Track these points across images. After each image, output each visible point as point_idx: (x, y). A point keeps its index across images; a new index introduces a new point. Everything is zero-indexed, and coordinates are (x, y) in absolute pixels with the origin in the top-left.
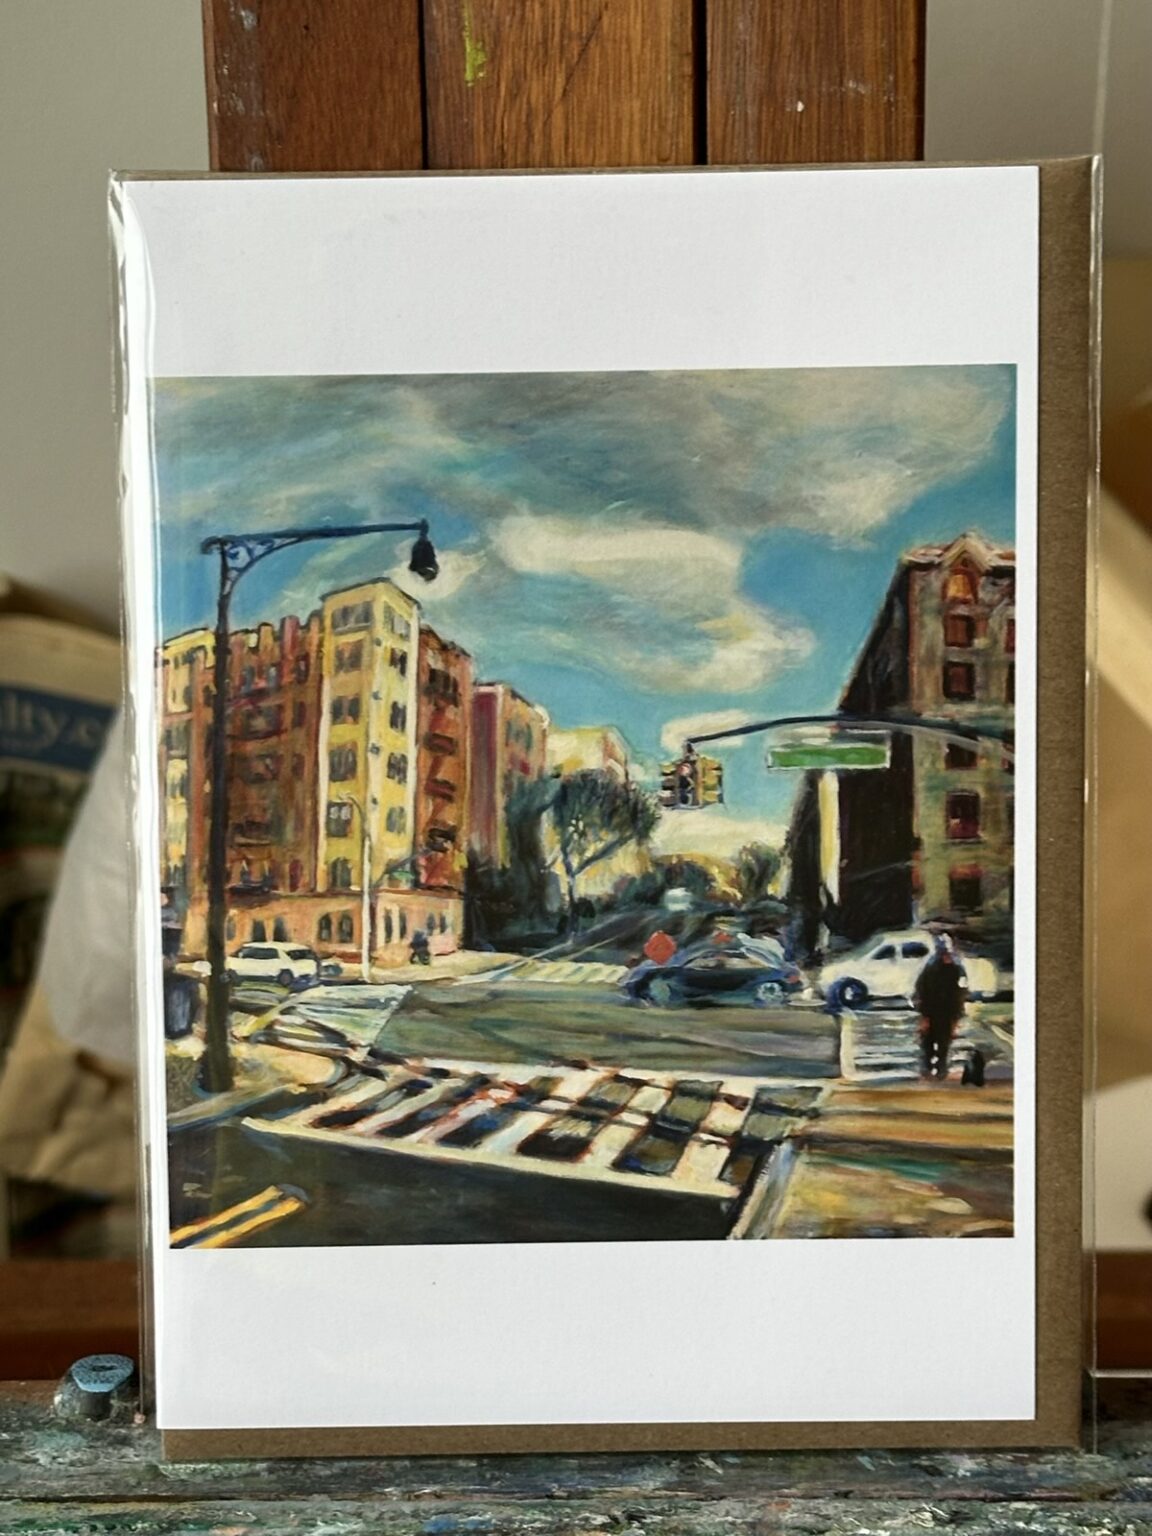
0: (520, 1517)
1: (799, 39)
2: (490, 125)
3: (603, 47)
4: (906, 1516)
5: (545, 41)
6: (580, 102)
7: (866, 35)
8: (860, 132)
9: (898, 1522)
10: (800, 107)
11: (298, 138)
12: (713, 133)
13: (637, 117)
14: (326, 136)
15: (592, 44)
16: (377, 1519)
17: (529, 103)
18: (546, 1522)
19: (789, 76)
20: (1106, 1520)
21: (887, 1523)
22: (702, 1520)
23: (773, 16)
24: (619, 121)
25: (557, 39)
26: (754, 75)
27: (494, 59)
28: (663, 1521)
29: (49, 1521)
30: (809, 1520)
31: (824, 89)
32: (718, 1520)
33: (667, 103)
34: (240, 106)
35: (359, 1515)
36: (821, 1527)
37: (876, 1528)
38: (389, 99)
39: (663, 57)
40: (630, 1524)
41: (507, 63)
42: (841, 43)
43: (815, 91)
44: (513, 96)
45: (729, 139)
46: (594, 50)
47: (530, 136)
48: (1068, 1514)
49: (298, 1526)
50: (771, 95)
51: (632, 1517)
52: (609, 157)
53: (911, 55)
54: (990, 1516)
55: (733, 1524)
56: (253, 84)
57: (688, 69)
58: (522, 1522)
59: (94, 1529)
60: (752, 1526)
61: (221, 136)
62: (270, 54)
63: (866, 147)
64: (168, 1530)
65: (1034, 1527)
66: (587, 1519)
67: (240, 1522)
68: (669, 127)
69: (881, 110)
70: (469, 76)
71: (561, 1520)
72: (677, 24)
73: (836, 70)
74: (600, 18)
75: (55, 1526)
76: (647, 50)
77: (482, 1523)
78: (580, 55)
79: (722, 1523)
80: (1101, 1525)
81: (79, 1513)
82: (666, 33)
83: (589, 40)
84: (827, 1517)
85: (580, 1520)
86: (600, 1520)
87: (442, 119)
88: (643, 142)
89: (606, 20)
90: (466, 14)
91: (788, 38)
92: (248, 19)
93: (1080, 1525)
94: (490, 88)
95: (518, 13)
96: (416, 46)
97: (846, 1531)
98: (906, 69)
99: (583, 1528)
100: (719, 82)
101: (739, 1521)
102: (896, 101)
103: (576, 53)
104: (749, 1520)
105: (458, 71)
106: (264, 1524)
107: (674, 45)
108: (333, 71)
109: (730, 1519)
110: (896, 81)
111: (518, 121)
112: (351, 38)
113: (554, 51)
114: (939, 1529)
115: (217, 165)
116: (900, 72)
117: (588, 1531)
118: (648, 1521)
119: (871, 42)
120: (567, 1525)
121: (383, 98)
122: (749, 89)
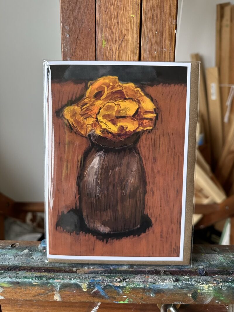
0: (105, 279)
1: (156, 41)
2: (106, 54)
3: (125, 42)
4: (168, 280)
5: (115, 40)
6: (121, 51)
7: (167, 41)
8: (165, 57)
9: (167, 281)
10: (156, 53)
11: (75, 55)
12: (142, 56)
13: (130, 53)
14: (80, 55)
15: (123, 41)
16: (82, 279)
17: (113, 50)
18: (110, 280)
19: (154, 47)
20: (201, 281)
21: (166, 282)
22: (135, 280)
23: (152, 38)
24: (127, 54)
25: (117, 40)
26: (149, 47)
27: (107, 43)
28: (129, 281)
29: (29, 277)
30: (153, 281)
31: (160, 50)
32: (138, 280)
33: (135, 51)
34: (67, 50)
35: (79, 278)
36: (155, 282)
37: (164, 283)
38: (90, 49)
39: (134, 44)
40: (123, 281)
41: (109, 44)
42: (163, 42)
43: (158, 50)
44: (110, 49)
45: (144, 57)
46: (123, 42)
47: (113, 56)
48: (194, 279)
49: (69, 280)
50: (151, 50)
51: (124, 280)
52: (125, 59)
53: (174, 45)
54: (182, 280)
55: (140, 281)
56: (68, 46)
57: (138, 46)
58: (106, 280)
59: (36, 279)
60: (144, 282)
61: (63, 55)
62: (71, 41)
63: (166, 59)
64: (48, 280)
65: (189, 283)
66: (116, 280)
67: (59, 279)
68: (135, 55)
69: (169, 54)
70: (103, 46)
71: (112, 280)
72: (137, 38)
73: (162, 46)
74: (124, 37)
75: (29, 278)
76: (132, 42)
77: (99, 280)
78: (121, 43)
79: (138, 281)
80: (200, 282)
81: (34, 275)
82: (135, 40)
83: (122, 41)
84: (155, 280)
85: (115, 280)
86: (119, 280)
87: (99, 53)
88: (131, 58)
89: (125, 37)
90: (103, 36)
91: (154, 41)
92: (68, 36)
93: (197, 282)
94: (107, 48)
95: (111, 36)
96: (95, 41)
97: (159, 283)
98: (173, 47)
99: (116, 282)
100: (143, 47)
101: (141, 281)
102: (171, 52)
103: (120, 42)
104: (143, 280)
105: (101, 45)
106: (63, 279)
107: (136, 41)
108: (81, 44)
109: (140, 280)
110: (171, 49)
111: (111, 54)
112: (84, 39)
113: (117, 42)
114: (174, 283)
115: (63, 60)
116: (172, 48)
117: (117, 282)
118: (126, 281)
119: (167, 42)
120: (114, 281)
121: (89, 49)
122: (148, 49)
